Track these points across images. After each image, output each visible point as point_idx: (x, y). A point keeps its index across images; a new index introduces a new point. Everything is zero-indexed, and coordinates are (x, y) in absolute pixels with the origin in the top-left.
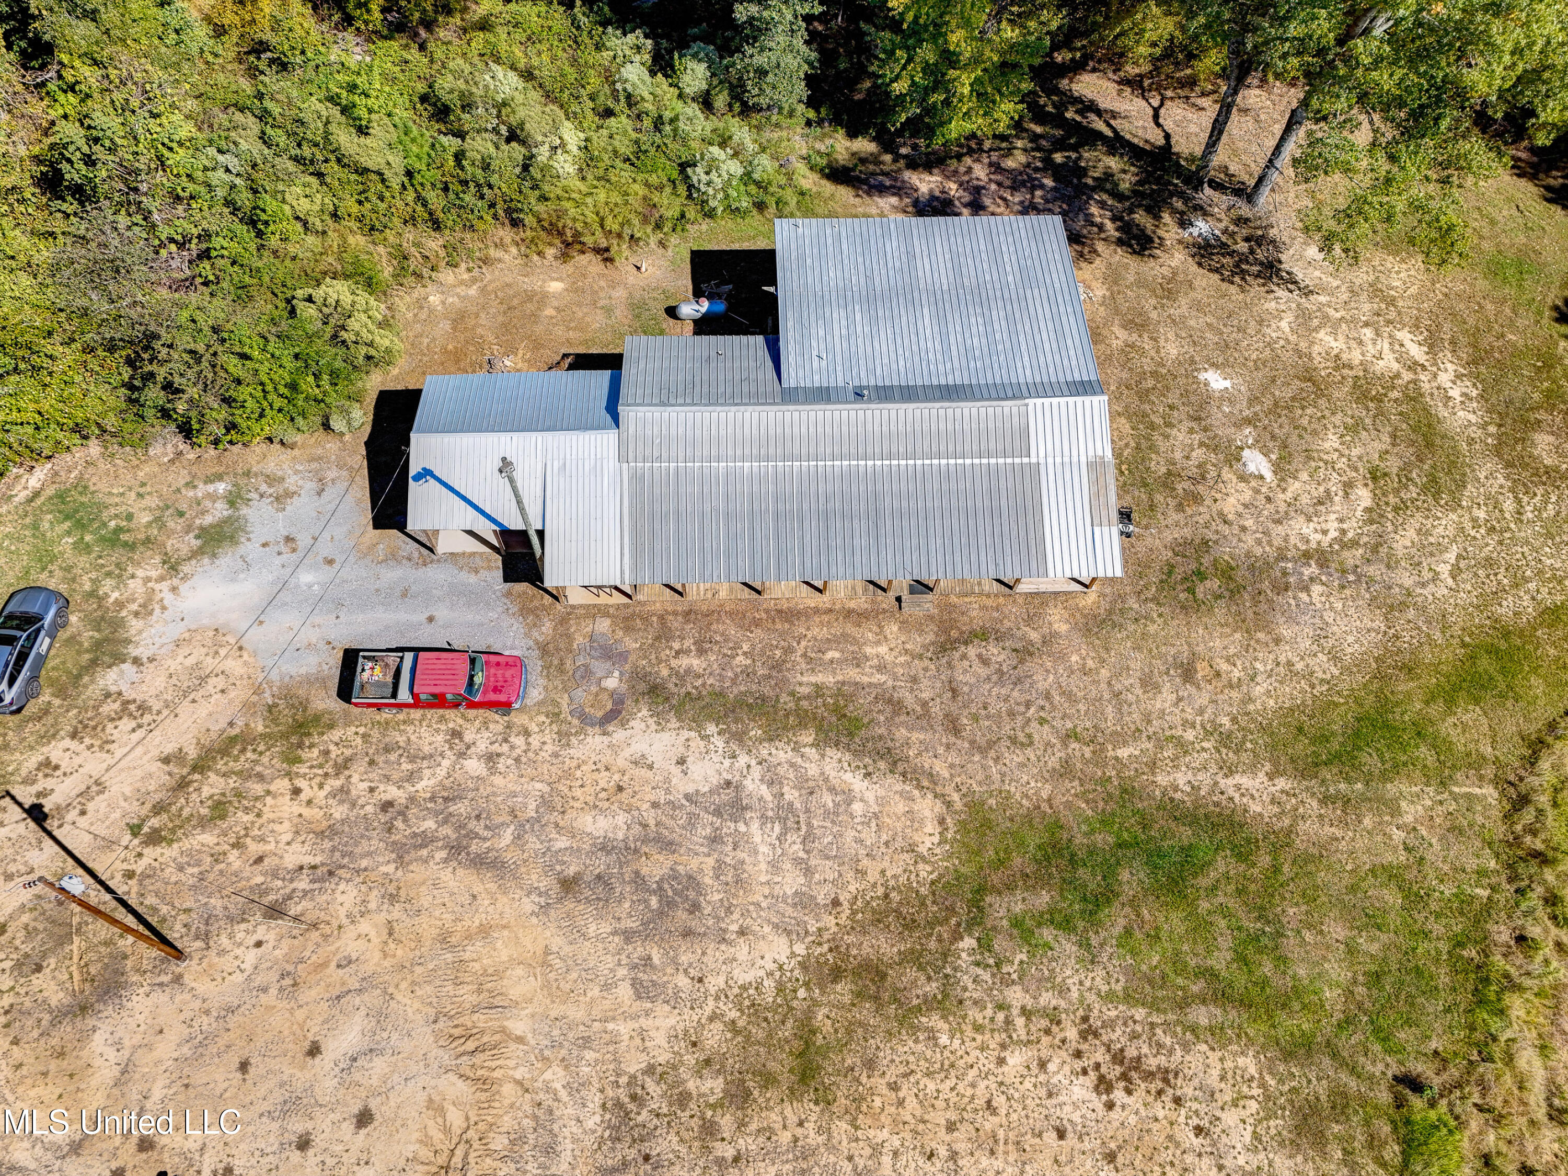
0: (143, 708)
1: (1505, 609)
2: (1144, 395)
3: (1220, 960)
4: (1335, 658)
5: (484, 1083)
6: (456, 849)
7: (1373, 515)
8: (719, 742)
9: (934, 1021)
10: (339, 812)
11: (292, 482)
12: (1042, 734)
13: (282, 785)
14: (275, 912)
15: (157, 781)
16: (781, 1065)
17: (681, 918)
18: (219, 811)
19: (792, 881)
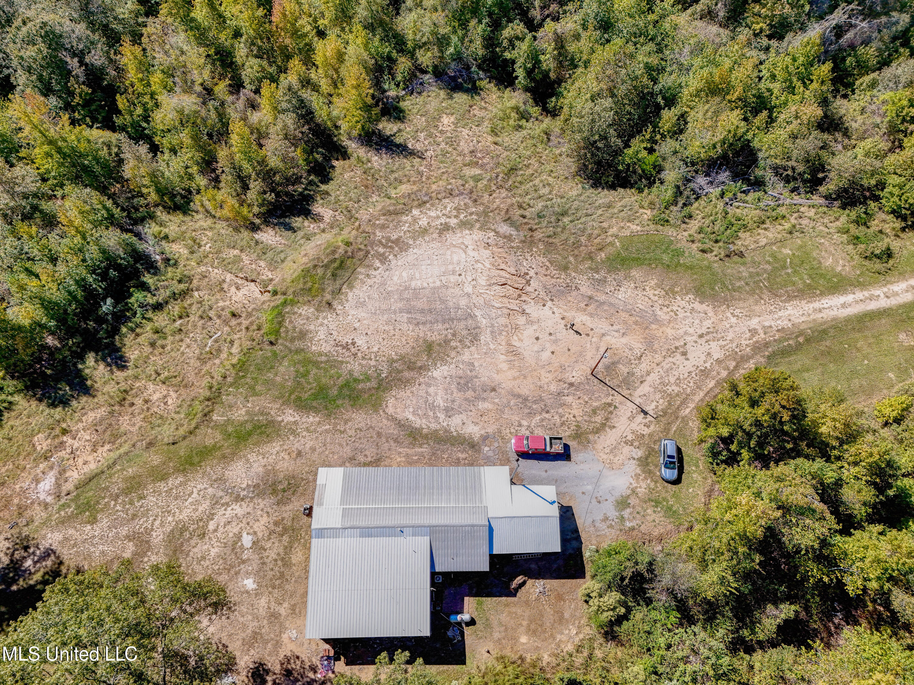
0: (626, 443)
4: (248, 460)
5: (509, 345)
6: (526, 399)
8: (452, 430)
9: (395, 358)
10: (560, 410)
11: (604, 525)
12: (352, 432)
13: (579, 419)
14: (571, 385)
15: (614, 421)
16: (436, 348)
17: (462, 382)
18: (594, 412)
19: (431, 390)
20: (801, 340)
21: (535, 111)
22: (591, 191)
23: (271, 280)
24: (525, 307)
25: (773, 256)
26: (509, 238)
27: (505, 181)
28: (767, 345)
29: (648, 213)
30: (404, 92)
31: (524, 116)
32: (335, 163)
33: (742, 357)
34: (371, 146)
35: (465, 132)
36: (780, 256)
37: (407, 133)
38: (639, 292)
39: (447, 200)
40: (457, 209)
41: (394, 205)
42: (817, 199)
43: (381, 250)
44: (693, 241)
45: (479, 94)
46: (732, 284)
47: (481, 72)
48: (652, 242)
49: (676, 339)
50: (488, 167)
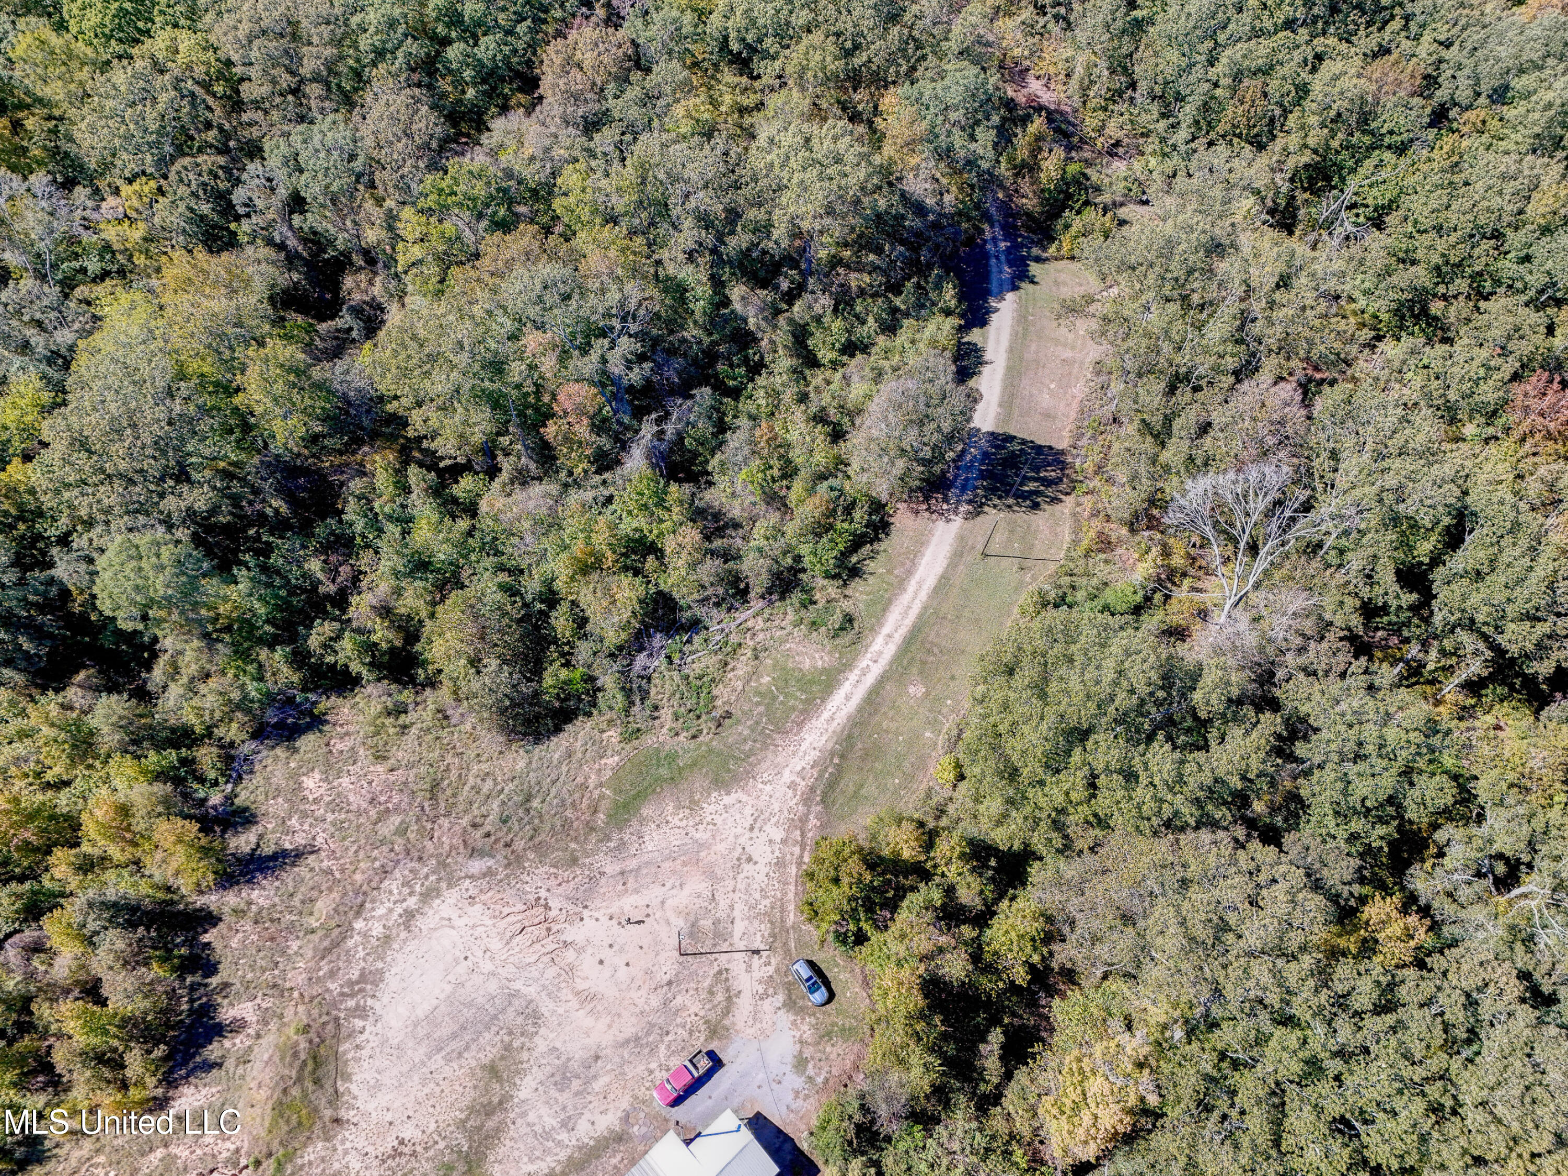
0: (761, 999)
5: (578, 994)
6: (638, 1039)
8: (586, 1141)
9: (463, 1116)
10: (679, 1020)
11: (800, 1102)
13: (702, 1013)
14: (670, 983)
15: (736, 985)
16: (501, 1065)
17: (557, 1078)
18: (711, 993)
19: (532, 1117)
20: (836, 761)
21: (407, 696)
22: (539, 750)
23: (238, 1151)
24: (563, 938)
26: (490, 873)
27: (435, 807)
28: (812, 790)
29: (613, 735)
30: (230, 786)
31: (400, 710)
32: (206, 938)
33: (801, 820)
34: (238, 883)
35: (345, 781)
36: (763, 689)
37: (273, 832)
38: (665, 829)
39: (386, 883)
40: (406, 884)
41: (326, 936)
42: (757, 604)
43: (351, 1003)
44: (677, 734)
46: (742, 752)
47: (309, 695)
48: (640, 764)
49: (732, 850)
50: (404, 805)
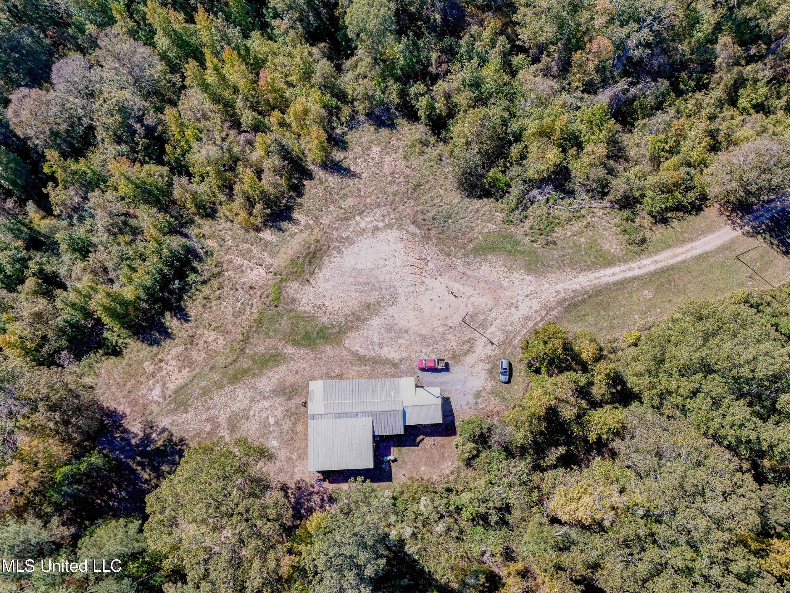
0: (481, 361)
1: (232, 387)
2: (292, 439)
3: (302, 323)
4: (268, 376)
5: (415, 304)
6: (425, 337)
7: (251, 408)
8: (383, 356)
9: (349, 313)
10: (444, 343)
11: (467, 407)
12: (326, 359)
13: (455, 348)
14: (451, 327)
15: (475, 348)
16: (372, 307)
17: (388, 327)
18: (464, 343)
19: (370, 333)
20: (586, 296)
21: (432, 139)
22: (466, 200)
23: (272, 265)
24: (424, 280)
25: (574, 243)
26: (415, 235)
28: (565, 300)
29: (500, 216)
30: (346, 129)
31: (425, 144)
32: (305, 182)
33: (550, 308)
34: (327, 170)
35: (387, 158)
36: (578, 243)
37: (350, 159)
38: (492, 269)
39: (377, 210)
40: (383, 216)
41: (344, 213)
42: (606, 203)
43: (337, 244)
44: (526, 235)
45: (396, 129)
46: (548, 263)
47: (397, 113)
48: (502, 236)
49: (512, 298)
50: (402, 184)
